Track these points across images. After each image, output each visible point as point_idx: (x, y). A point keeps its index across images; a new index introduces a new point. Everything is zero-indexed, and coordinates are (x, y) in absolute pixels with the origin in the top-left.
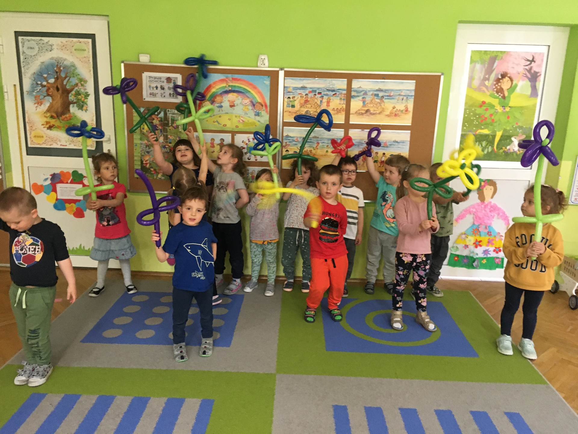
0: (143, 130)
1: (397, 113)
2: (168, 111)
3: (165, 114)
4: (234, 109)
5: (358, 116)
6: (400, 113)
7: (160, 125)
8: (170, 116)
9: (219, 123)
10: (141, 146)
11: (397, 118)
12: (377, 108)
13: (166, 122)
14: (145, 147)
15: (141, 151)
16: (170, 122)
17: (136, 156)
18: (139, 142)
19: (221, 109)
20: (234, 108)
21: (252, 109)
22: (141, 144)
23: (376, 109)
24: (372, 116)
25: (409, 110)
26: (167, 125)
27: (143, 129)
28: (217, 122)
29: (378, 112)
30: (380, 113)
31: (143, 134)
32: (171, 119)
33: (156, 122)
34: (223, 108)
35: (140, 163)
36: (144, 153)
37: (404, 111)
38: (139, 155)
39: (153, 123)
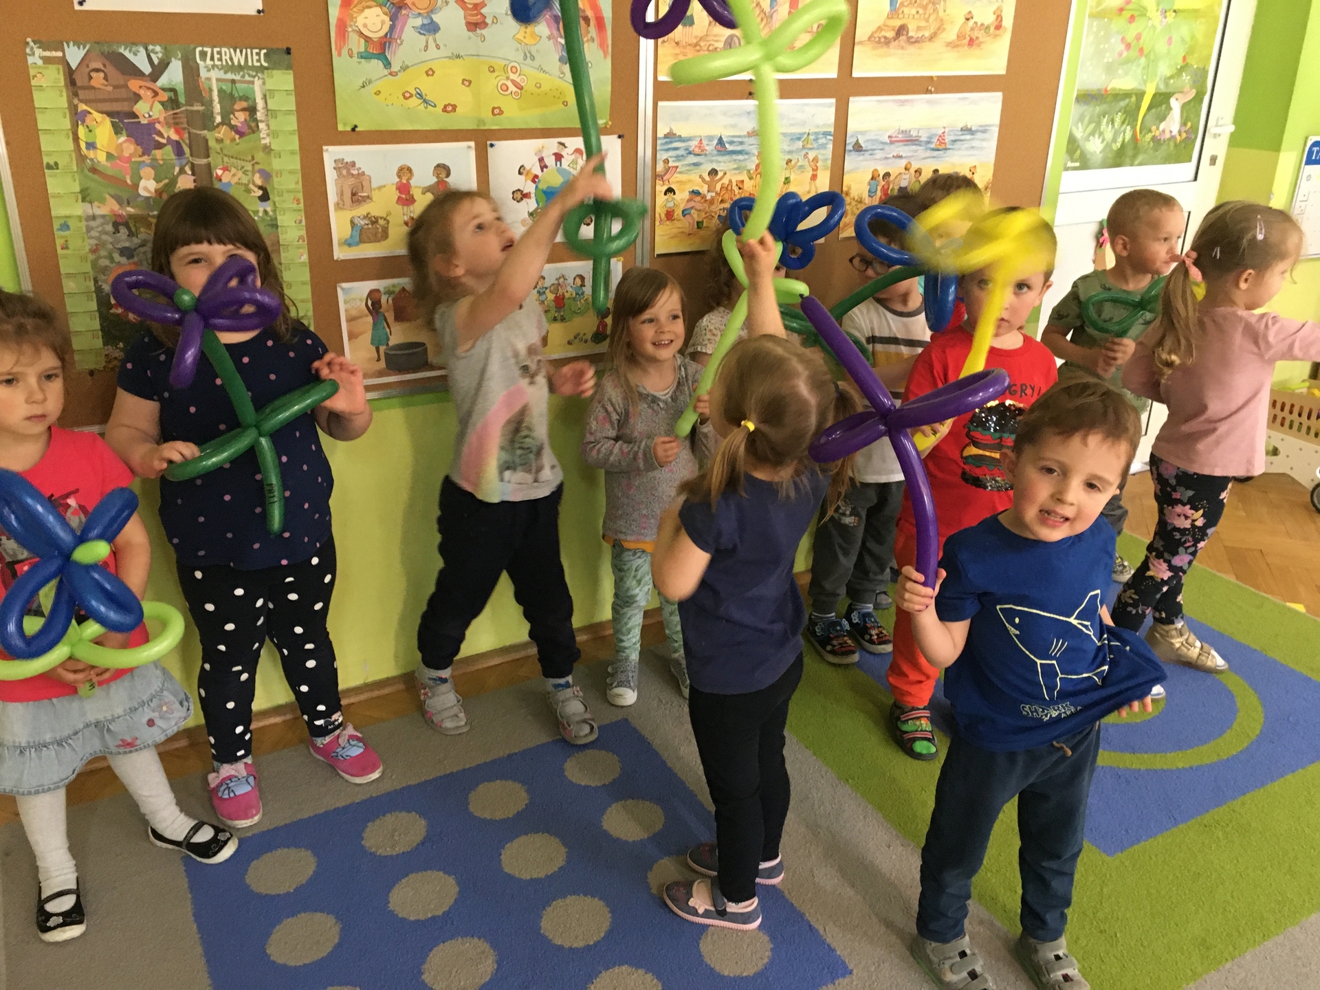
0: (91, 154)
1: (975, 34)
2: (203, 54)
3: (191, 71)
4: (483, 39)
5: (874, 48)
6: (980, 34)
7: (175, 123)
8: (212, 76)
9: (425, 101)
10: (89, 229)
11: (975, 51)
12: (927, 21)
13: (198, 107)
14: (110, 228)
15: (94, 251)
16: (217, 108)
17: (69, 275)
18: (80, 209)
19: (431, 39)
20: (484, 32)
21: (549, 38)
22: (94, 218)
23: (923, 24)
24: (912, 49)
25: (1004, 23)
26: (206, 120)
27: (91, 146)
28: (420, 95)
29: (927, 34)
30: (931, 38)
31: (94, 170)
32: (221, 91)
33: (148, 109)
34: (438, 35)
35: (94, 306)
36: (112, 259)
37: (992, 29)
38: (88, 268)
39: (135, 116)
